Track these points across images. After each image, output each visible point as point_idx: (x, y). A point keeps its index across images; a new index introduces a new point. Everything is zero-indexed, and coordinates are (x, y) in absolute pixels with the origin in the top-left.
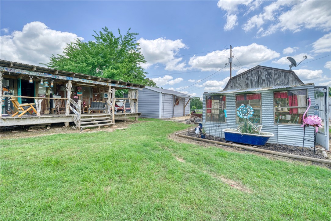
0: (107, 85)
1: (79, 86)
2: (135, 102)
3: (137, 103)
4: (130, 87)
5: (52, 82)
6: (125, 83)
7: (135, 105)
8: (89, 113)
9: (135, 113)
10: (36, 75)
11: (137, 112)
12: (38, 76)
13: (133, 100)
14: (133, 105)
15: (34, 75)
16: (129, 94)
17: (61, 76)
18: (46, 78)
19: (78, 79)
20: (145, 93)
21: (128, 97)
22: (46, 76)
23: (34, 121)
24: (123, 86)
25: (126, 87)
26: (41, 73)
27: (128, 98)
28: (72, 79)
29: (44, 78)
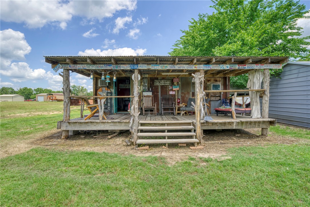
0: (195, 69)
1: (175, 78)
2: (261, 97)
3: (266, 98)
4: (246, 67)
5: (115, 75)
6: (231, 59)
7: (261, 103)
8: (181, 115)
9: (261, 120)
10: (96, 68)
11: (267, 119)
12: (98, 70)
13: (257, 91)
14: (256, 101)
15: (94, 69)
16: (249, 80)
17: (123, 65)
18: (108, 70)
19: (146, 65)
20: (301, 75)
21: (248, 87)
22: (106, 68)
23: (95, 126)
24: (228, 66)
25: (237, 67)
26: (101, 65)
27: (248, 89)
28: (138, 67)
29: (105, 71)
